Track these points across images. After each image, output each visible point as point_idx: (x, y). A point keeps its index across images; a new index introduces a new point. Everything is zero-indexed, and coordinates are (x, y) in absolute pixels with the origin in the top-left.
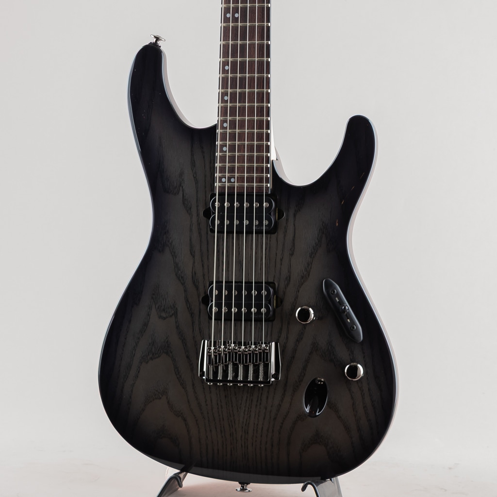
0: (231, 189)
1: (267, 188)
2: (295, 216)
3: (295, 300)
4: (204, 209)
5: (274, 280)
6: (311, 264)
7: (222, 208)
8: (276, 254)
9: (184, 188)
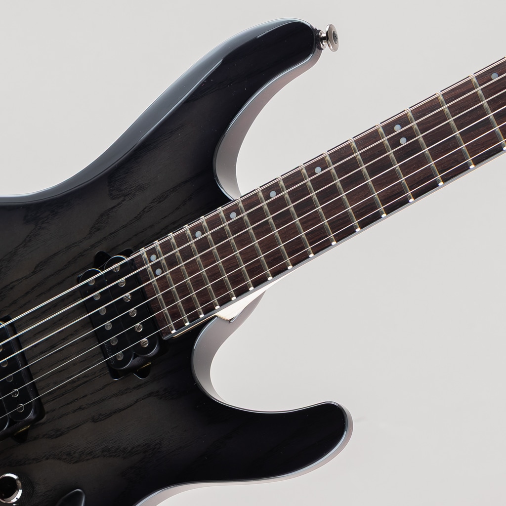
0: (144, 276)
1: (168, 331)
2: (150, 395)
3: (34, 459)
4: (105, 251)
5: (48, 412)
6: (94, 457)
8: (86, 396)
9: (124, 202)
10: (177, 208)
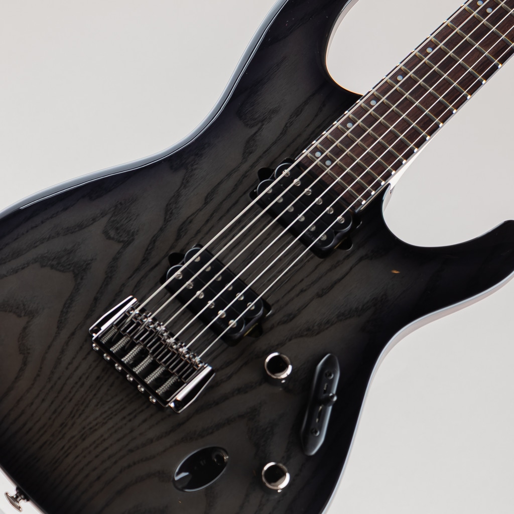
0: (319, 170)
1: (359, 203)
2: (361, 259)
3: (278, 345)
4: (265, 167)
5: (273, 305)
6: (332, 325)
7: (287, 181)
8: (302, 280)
9: (264, 126)
10: (316, 116)
